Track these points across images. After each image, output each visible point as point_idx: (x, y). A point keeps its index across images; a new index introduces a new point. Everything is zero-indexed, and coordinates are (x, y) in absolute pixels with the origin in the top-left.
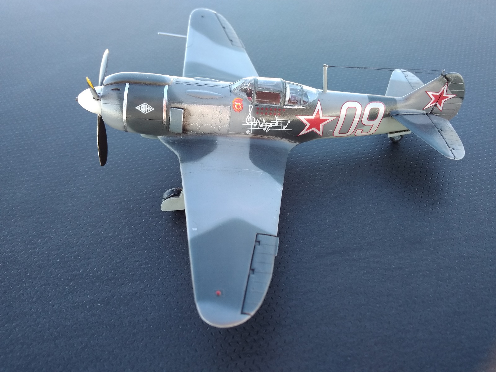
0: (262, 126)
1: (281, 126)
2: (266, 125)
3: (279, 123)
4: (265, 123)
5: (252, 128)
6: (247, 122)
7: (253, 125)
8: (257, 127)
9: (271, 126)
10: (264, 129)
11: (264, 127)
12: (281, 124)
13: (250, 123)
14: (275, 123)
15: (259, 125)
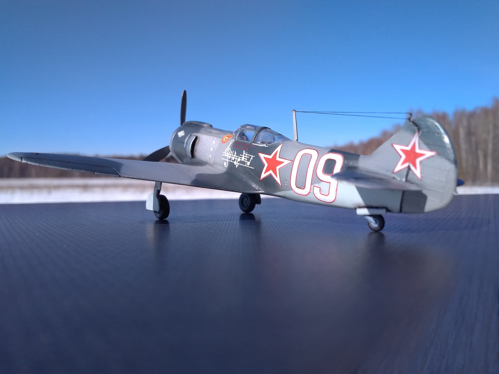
0: (233, 158)
1: (246, 161)
2: (236, 159)
3: (245, 157)
4: (236, 156)
5: (227, 160)
6: (225, 153)
7: (228, 156)
8: (230, 159)
9: (239, 160)
10: (235, 163)
11: (234, 160)
12: (246, 159)
13: (227, 154)
14: (242, 157)
15: (232, 157)
